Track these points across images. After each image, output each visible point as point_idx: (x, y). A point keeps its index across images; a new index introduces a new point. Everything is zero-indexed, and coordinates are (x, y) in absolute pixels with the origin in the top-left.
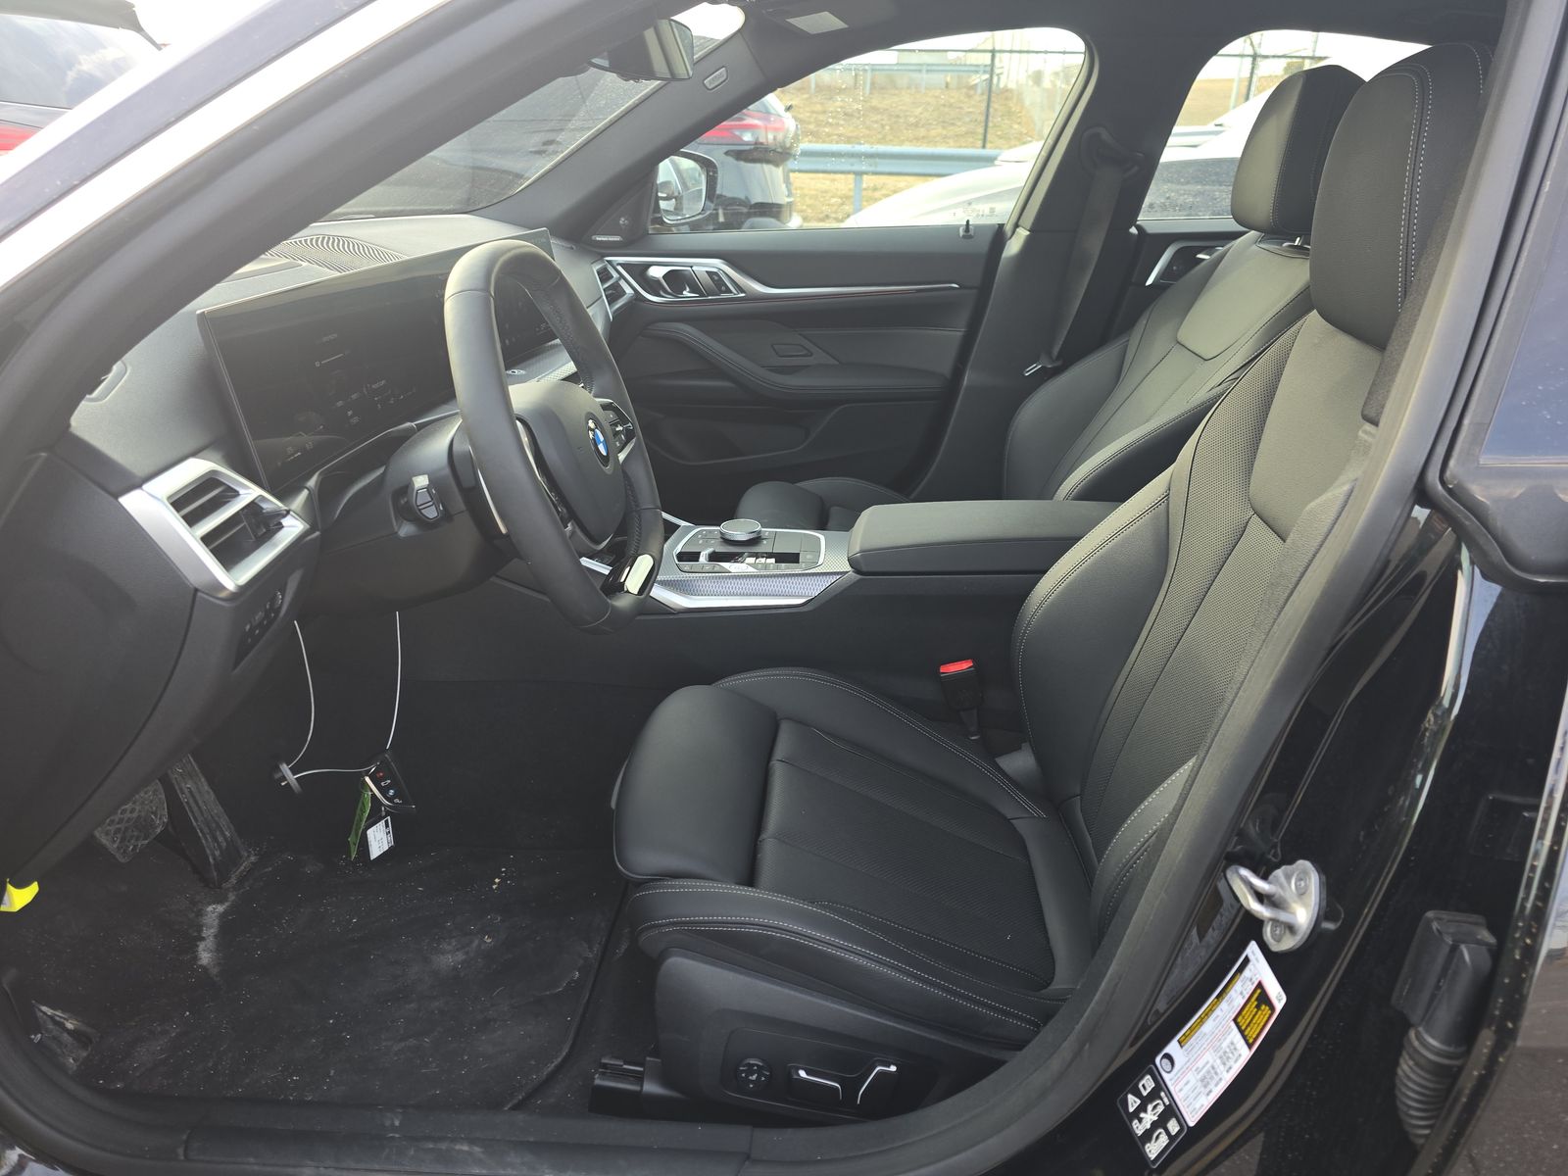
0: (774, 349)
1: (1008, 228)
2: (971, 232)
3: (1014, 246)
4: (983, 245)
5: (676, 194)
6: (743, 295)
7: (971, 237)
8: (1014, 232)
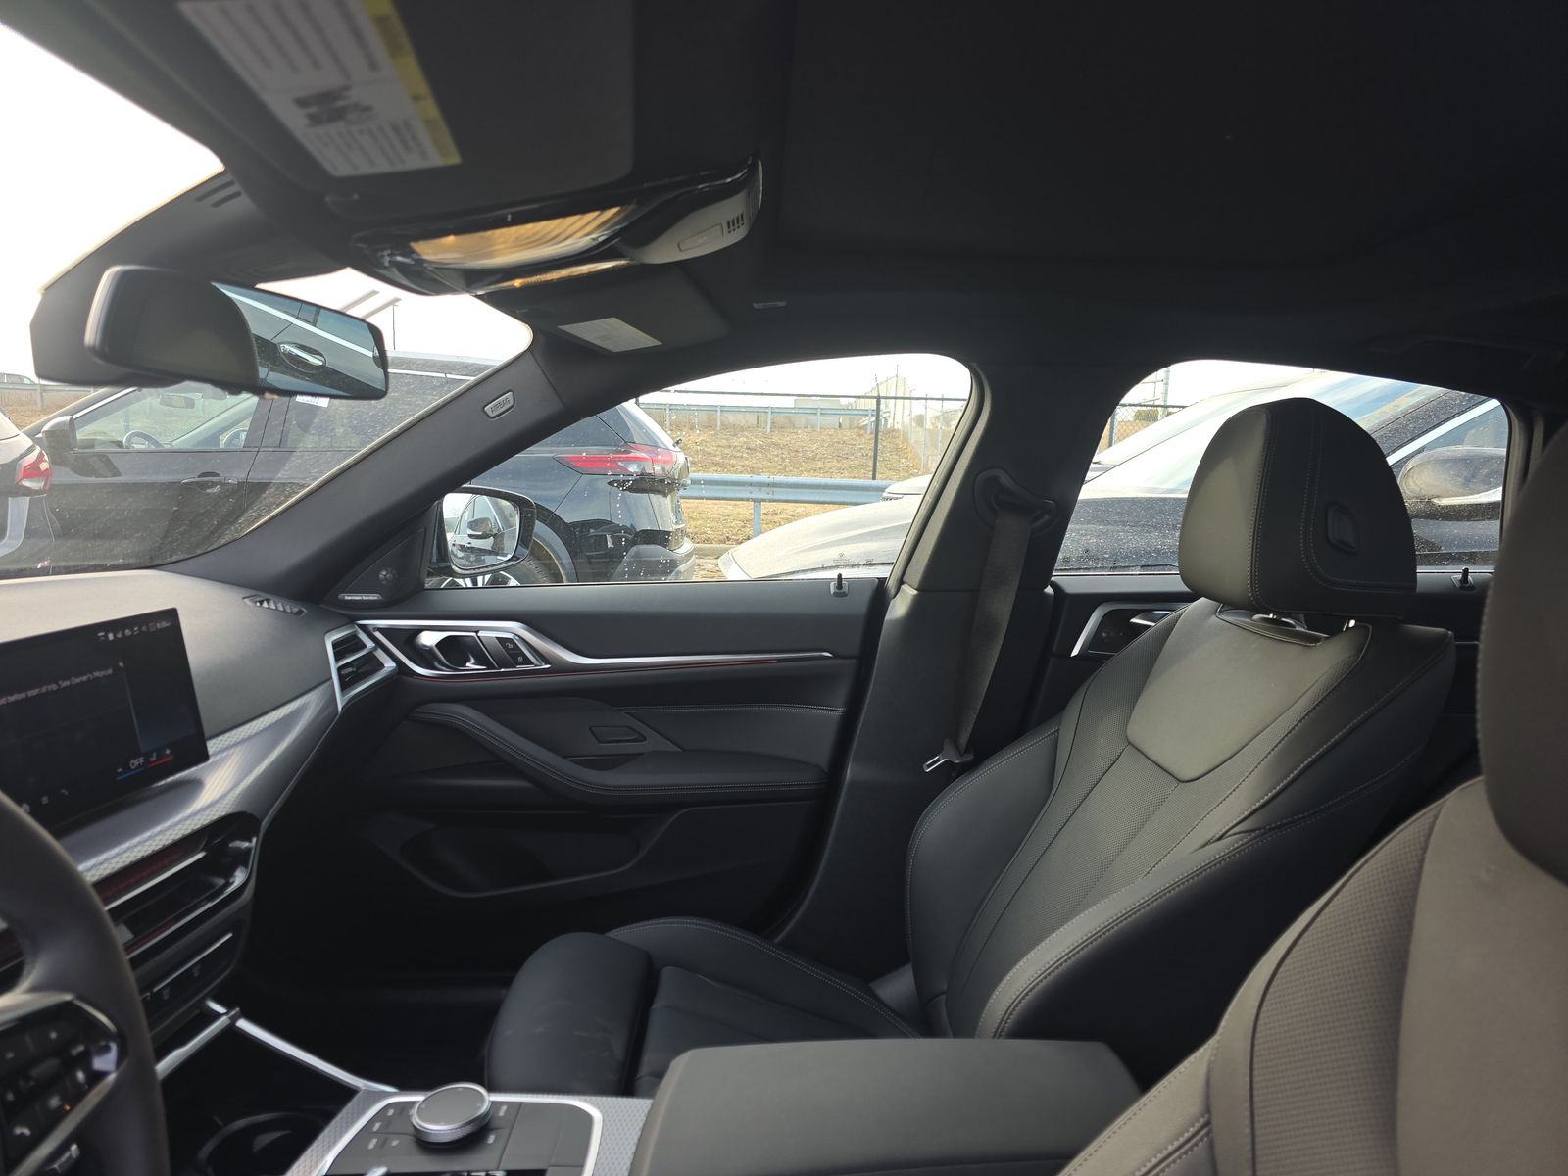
0: (592, 732)
1: (891, 585)
2: (845, 589)
3: (899, 608)
4: (861, 604)
5: (495, 531)
6: (548, 666)
7: (844, 595)
8: (898, 590)
